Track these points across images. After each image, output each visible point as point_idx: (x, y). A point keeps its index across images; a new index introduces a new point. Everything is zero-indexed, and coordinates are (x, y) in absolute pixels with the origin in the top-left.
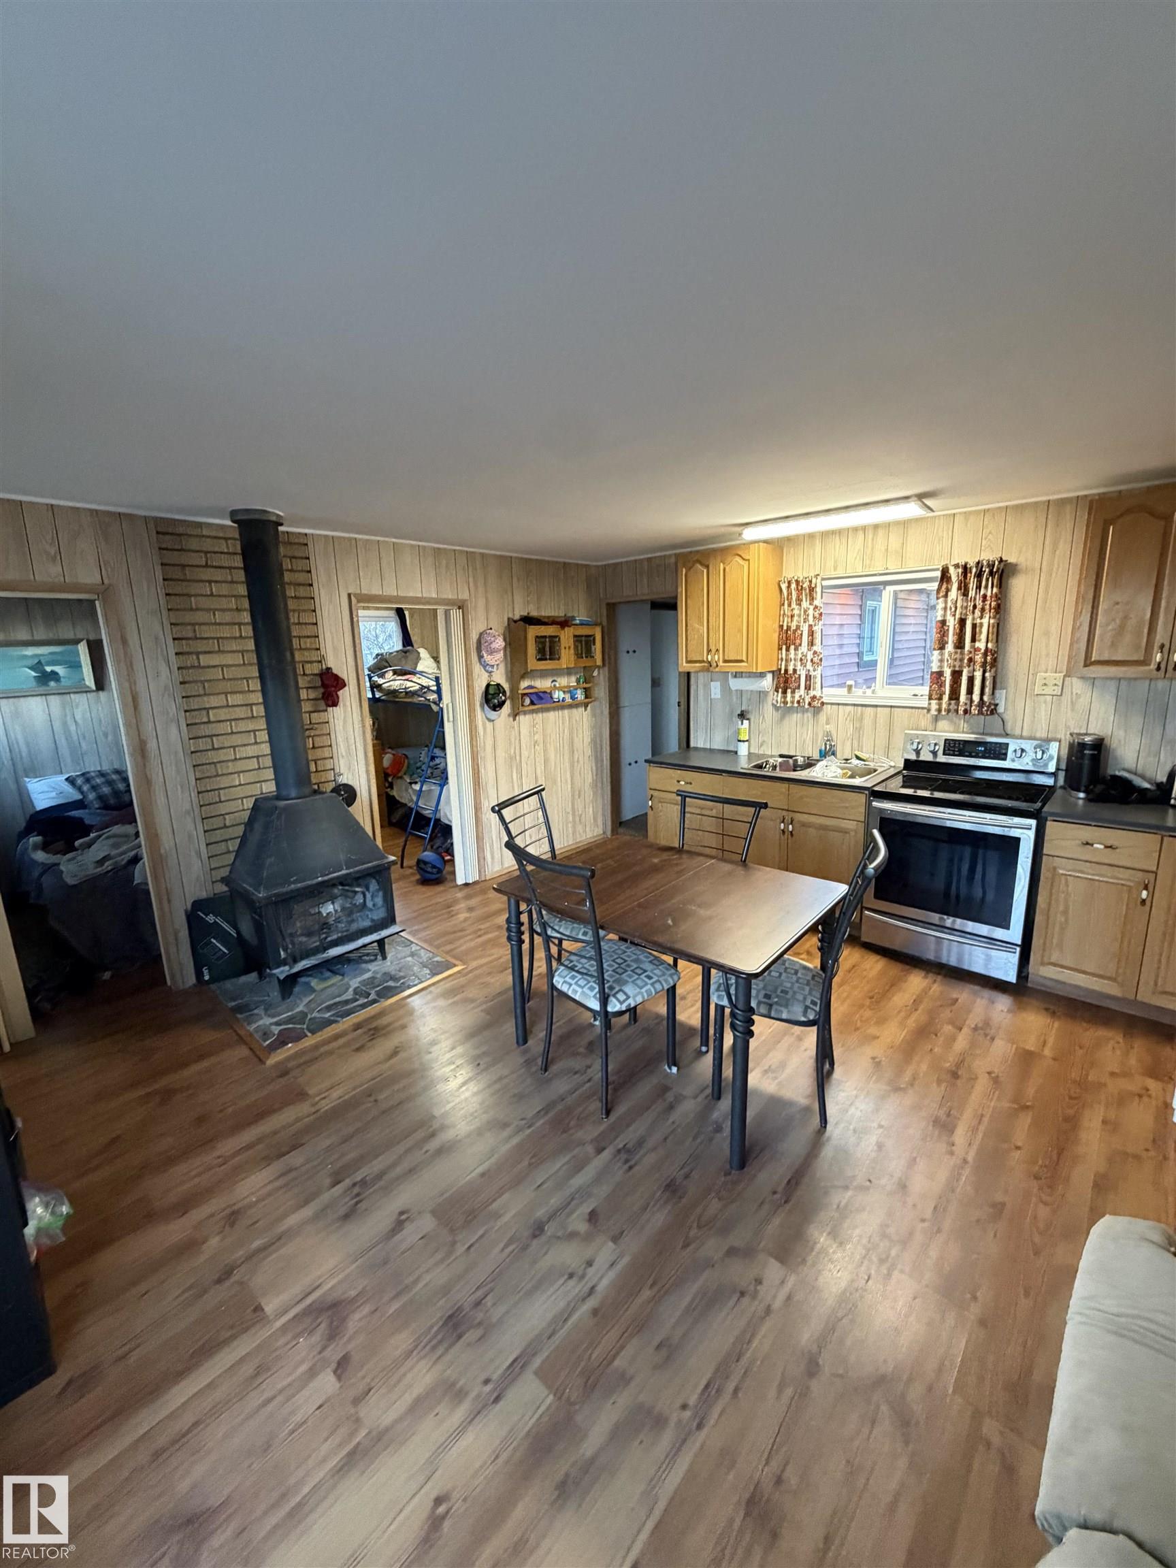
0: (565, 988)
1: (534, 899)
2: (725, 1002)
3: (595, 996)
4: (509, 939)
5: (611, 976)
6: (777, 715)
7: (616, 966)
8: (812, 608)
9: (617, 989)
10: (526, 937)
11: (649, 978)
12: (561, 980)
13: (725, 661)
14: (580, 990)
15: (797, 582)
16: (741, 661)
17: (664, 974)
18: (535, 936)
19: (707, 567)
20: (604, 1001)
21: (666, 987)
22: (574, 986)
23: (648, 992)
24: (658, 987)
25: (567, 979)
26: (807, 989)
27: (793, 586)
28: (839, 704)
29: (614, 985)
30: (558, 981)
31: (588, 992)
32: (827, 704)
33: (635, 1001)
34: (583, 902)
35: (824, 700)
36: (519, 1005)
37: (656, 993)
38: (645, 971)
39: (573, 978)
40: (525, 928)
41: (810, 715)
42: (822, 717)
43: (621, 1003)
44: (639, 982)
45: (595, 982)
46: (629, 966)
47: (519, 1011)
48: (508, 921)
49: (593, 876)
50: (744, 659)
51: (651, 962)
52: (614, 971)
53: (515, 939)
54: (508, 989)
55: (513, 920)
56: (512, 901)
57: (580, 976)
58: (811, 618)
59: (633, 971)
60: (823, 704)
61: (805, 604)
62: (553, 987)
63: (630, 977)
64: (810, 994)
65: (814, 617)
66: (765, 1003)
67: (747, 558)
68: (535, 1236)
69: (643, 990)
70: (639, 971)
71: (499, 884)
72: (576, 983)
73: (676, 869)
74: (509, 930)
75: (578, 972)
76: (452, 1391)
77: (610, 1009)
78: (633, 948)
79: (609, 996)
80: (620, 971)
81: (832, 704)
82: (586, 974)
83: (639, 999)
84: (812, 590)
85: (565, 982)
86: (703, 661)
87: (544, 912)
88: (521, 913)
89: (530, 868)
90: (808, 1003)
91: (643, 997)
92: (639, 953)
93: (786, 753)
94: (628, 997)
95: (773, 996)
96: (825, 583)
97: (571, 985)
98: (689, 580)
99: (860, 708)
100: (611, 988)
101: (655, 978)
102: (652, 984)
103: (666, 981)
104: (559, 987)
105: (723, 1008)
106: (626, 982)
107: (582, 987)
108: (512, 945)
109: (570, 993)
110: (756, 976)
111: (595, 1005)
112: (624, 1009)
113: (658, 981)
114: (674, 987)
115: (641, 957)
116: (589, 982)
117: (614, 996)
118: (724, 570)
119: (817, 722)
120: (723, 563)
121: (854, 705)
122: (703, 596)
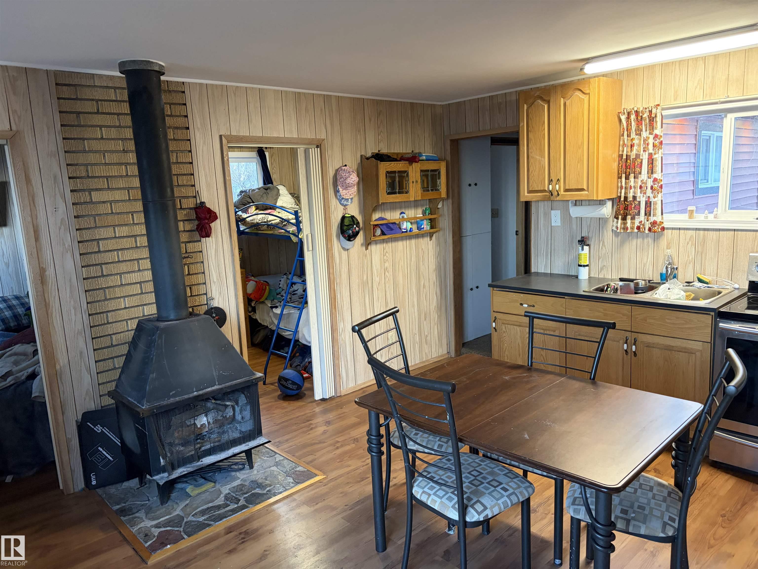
0: (424, 498)
1: (395, 413)
2: (582, 515)
3: (453, 507)
4: (370, 450)
5: (469, 488)
6: (616, 240)
7: (473, 478)
8: (651, 137)
9: (475, 500)
10: (384, 449)
11: (505, 490)
12: (421, 491)
13: (566, 190)
14: (439, 500)
15: (637, 113)
16: (582, 190)
17: (519, 487)
18: (392, 448)
19: (548, 102)
20: (463, 511)
21: (521, 499)
22: (433, 497)
23: (505, 503)
24: (514, 498)
25: (426, 489)
26: (664, 505)
27: (633, 117)
28: (680, 229)
29: (472, 496)
30: (417, 492)
31: (447, 502)
32: (668, 229)
33: (492, 512)
34: (441, 415)
35: (665, 225)
36: (378, 514)
37: (512, 505)
38: (501, 484)
39: (432, 488)
40: (383, 440)
41: (650, 240)
42: (663, 242)
43: (479, 513)
44: (495, 494)
45: (453, 493)
46: (484, 478)
47: (378, 519)
48: (369, 433)
49: (453, 391)
50: (585, 187)
51: (505, 475)
52: (470, 483)
53: (375, 450)
54: (367, 498)
55: (374, 433)
56: (373, 414)
57: (438, 487)
58: (651, 147)
59: (488, 483)
60: (663, 229)
61: (645, 134)
62: (412, 497)
63: (487, 489)
64: (667, 510)
65: (654, 146)
66: (622, 518)
67: (587, 92)
69: (500, 502)
70: (495, 484)
71: (360, 398)
72: (435, 494)
73: (529, 386)
74: (369, 441)
75: (436, 482)
77: (468, 519)
78: (488, 461)
79: (467, 506)
80: (476, 482)
81: (673, 229)
82: (444, 485)
83: (496, 511)
84: (652, 120)
85: (424, 492)
86: (544, 191)
87: (404, 424)
88: (381, 426)
89: (390, 382)
90: (666, 519)
91: (500, 508)
92: (493, 466)
93: (625, 276)
94: (485, 508)
95: (630, 510)
96: (665, 113)
97: (429, 495)
98: (530, 116)
99: (702, 232)
100: (469, 499)
101: (511, 491)
102: (508, 496)
103: (521, 493)
104: (418, 497)
105: (579, 521)
106: (483, 494)
107: (441, 498)
108: (372, 456)
109: (429, 503)
110: (617, 490)
111: (454, 515)
112: (482, 519)
113: (513, 493)
114: (528, 500)
115: (496, 470)
116: (447, 493)
117: (472, 507)
118: (565, 104)
119: (658, 246)
120: (564, 98)
121: (696, 229)
122: (544, 129)
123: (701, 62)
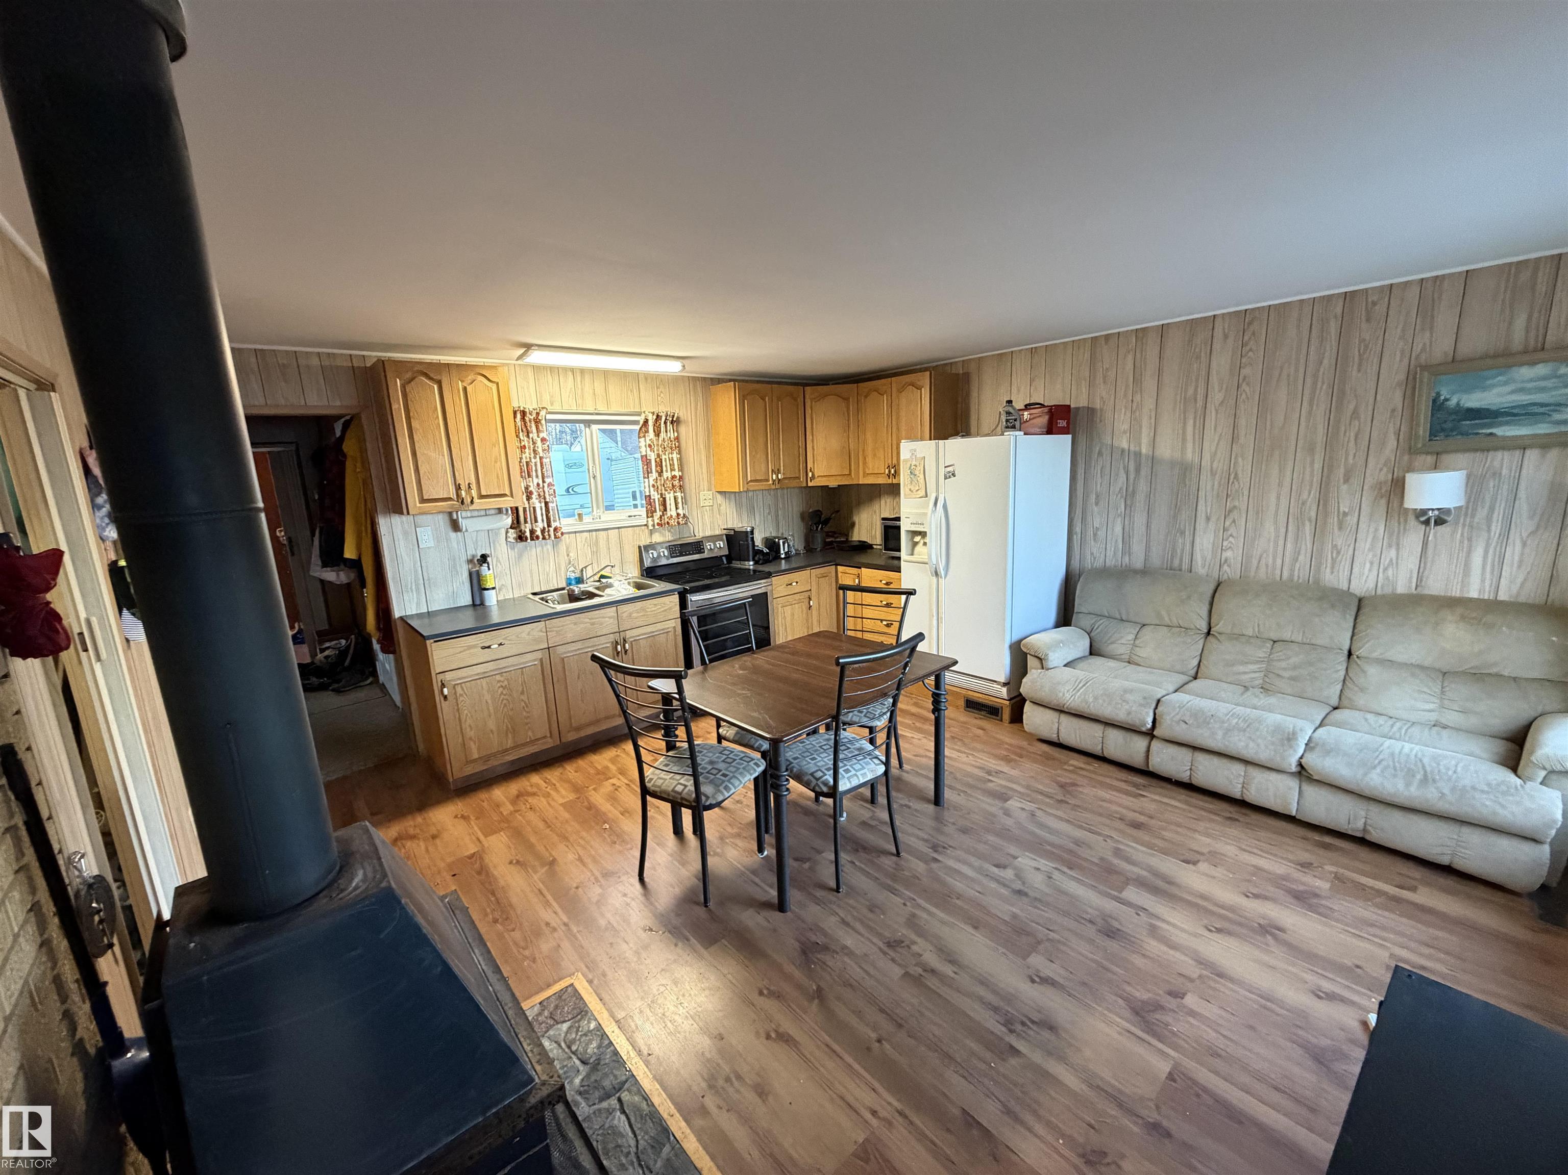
6: (513, 554)
8: (539, 440)
13: (482, 497)
15: (523, 412)
16: (505, 495)
19: (439, 383)
28: (575, 532)
35: (564, 530)
41: (550, 547)
42: (562, 547)
50: (508, 493)
58: (540, 450)
60: (562, 534)
61: (534, 435)
65: (543, 450)
68: (1026, 894)
76: (1153, 931)
84: (537, 422)
86: (450, 499)
93: (537, 590)
98: (410, 397)
99: (594, 533)
118: (465, 389)
119: (558, 553)
120: (462, 381)
121: (590, 531)
122: (438, 417)
123: (570, 373)
